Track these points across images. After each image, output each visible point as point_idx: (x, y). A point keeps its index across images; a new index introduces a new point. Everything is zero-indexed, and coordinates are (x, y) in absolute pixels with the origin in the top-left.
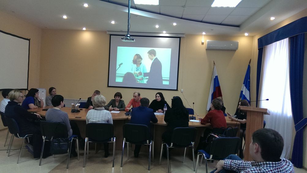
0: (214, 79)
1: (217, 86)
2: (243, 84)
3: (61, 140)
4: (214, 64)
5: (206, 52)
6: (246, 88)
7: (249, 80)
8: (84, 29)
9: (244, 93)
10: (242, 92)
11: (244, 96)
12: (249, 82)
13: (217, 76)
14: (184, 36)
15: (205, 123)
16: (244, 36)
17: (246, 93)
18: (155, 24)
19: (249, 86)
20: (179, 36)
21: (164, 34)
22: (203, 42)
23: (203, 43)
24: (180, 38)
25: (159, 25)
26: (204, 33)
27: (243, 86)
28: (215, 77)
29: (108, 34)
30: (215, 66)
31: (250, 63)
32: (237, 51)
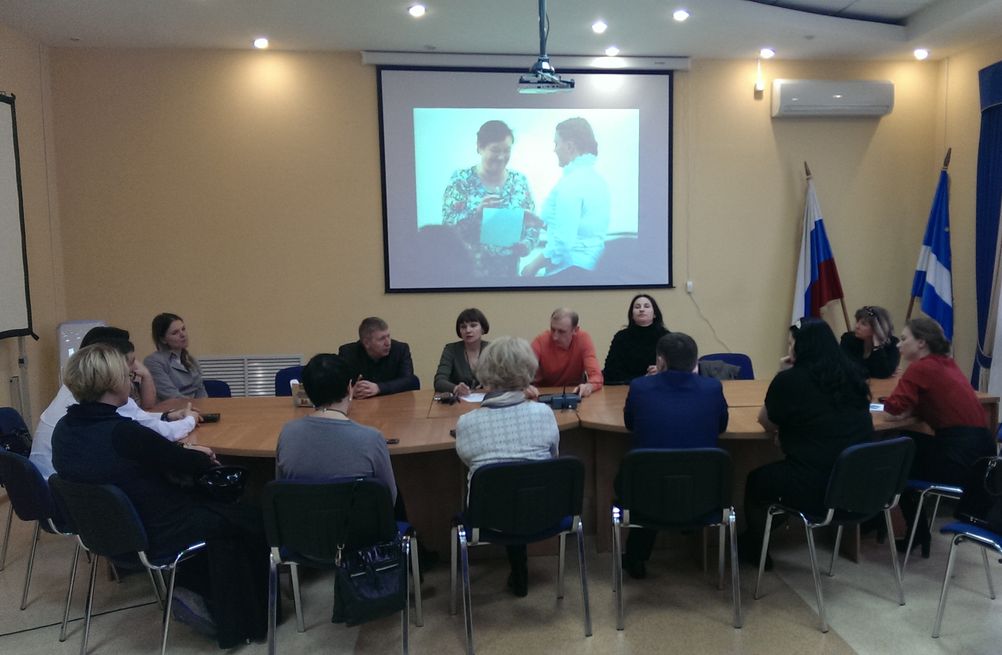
0: (812, 232)
1: (822, 260)
2: (924, 247)
4: (808, 173)
5: (773, 127)
6: (938, 259)
7: (946, 230)
8: (261, 44)
9: (930, 279)
10: (921, 276)
11: (931, 289)
12: (947, 235)
13: (821, 221)
14: (687, 64)
16: (913, 60)
17: (937, 277)
18: (592, 19)
19: (948, 252)
20: (668, 65)
21: (612, 58)
22: (759, 88)
23: (758, 94)
24: (670, 73)
25: (608, 20)
26: (766, 53)
27: (922, 252)
28: (814, 227)
29: (371, 65)
30: (811, 182)
31: (947, 162)
32: (885, 119)
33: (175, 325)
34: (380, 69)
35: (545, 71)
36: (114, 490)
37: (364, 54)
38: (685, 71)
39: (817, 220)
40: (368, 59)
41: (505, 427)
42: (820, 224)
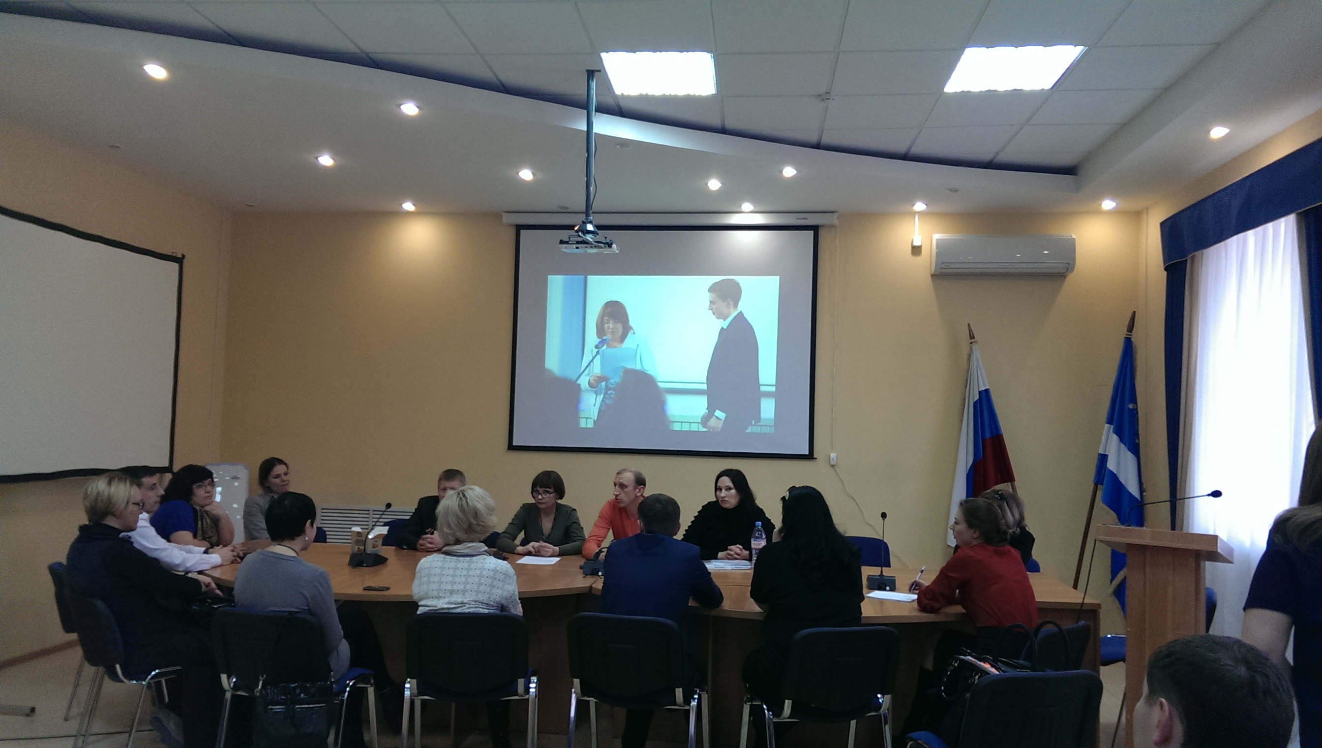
0: (975, 403)
1: (988, 435)
2: (1107, 426)
3: (298, 691)
4: (972, 337)
5: (933, 282)
6: (1122, 440)
7: (1131, 406)
8: (408, 206)
9: (1111, 465)
10: (1103, 458)
11: (1114, 477)
12: (1134, 413)
13: (987, 391)
14: (834, 220)
15: (937, 605)
16: (1099, 212)
17: (1122, 463)
18: (708, 176)
19: (1135, 434)
20: (811, 220)
21: (747, 213)
22: (916, 244)
23: (916, 250)
24: (815, 229)
25: (722, 177)
26: (920, 206)
27: (1105, 432)
28: (977, 397)
29: (510, 225)
30: (974, 346)
31: (1131, 328)
32: (1071, 277)
33: (279, 469)
34: (519, 228)
35: (589, 232)
36: (99, 604)
37: (504, 215)
38: (833, 226)
39: (982, 389)
40: (507, 219)
41: (454, 576)
42: (985, 395)
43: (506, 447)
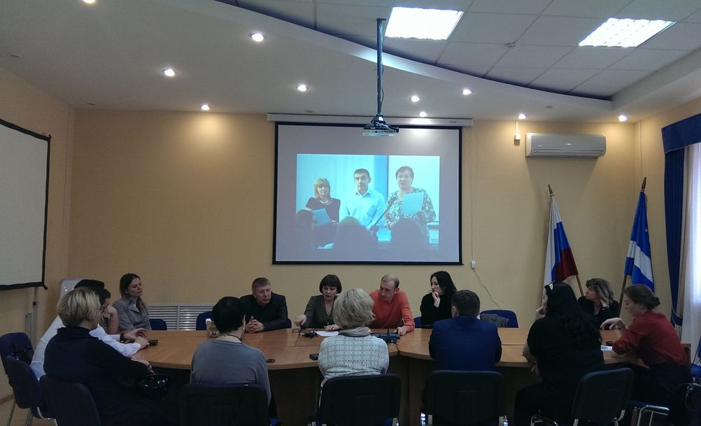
0: (555, 230)
1: (563, 248)
2: (631, 242)
4: (551, 192)
5: (527, 163)
6: (641, 249)
7: (646, 230)
8: (205, 108)
9: (637, 263)
10: (630, 261)
11: (638, 270)
12: (647, 234)
13: (561, 223)
14: (471, 123)
16: (617, 123)
17: (641, 261)
18: (411, 93)
19: (648, 245)
20: (458, 123)
22: (517, 138)
23: (517, 142)
24: (460, 128)
25: (420, 95)
26: (522, 117)
27: (630, 245)
28: (556, 227)
30: (553, 197)
31: (644, 187)
32: (600, 159)
34: (277, 124)
35: (380, 122)
37: (268, 115)
38: (469, 127)
39: (558, 222)
40: (270, 118)
41: (353, 350)
42: (560, 225)
43: (271, 262)
